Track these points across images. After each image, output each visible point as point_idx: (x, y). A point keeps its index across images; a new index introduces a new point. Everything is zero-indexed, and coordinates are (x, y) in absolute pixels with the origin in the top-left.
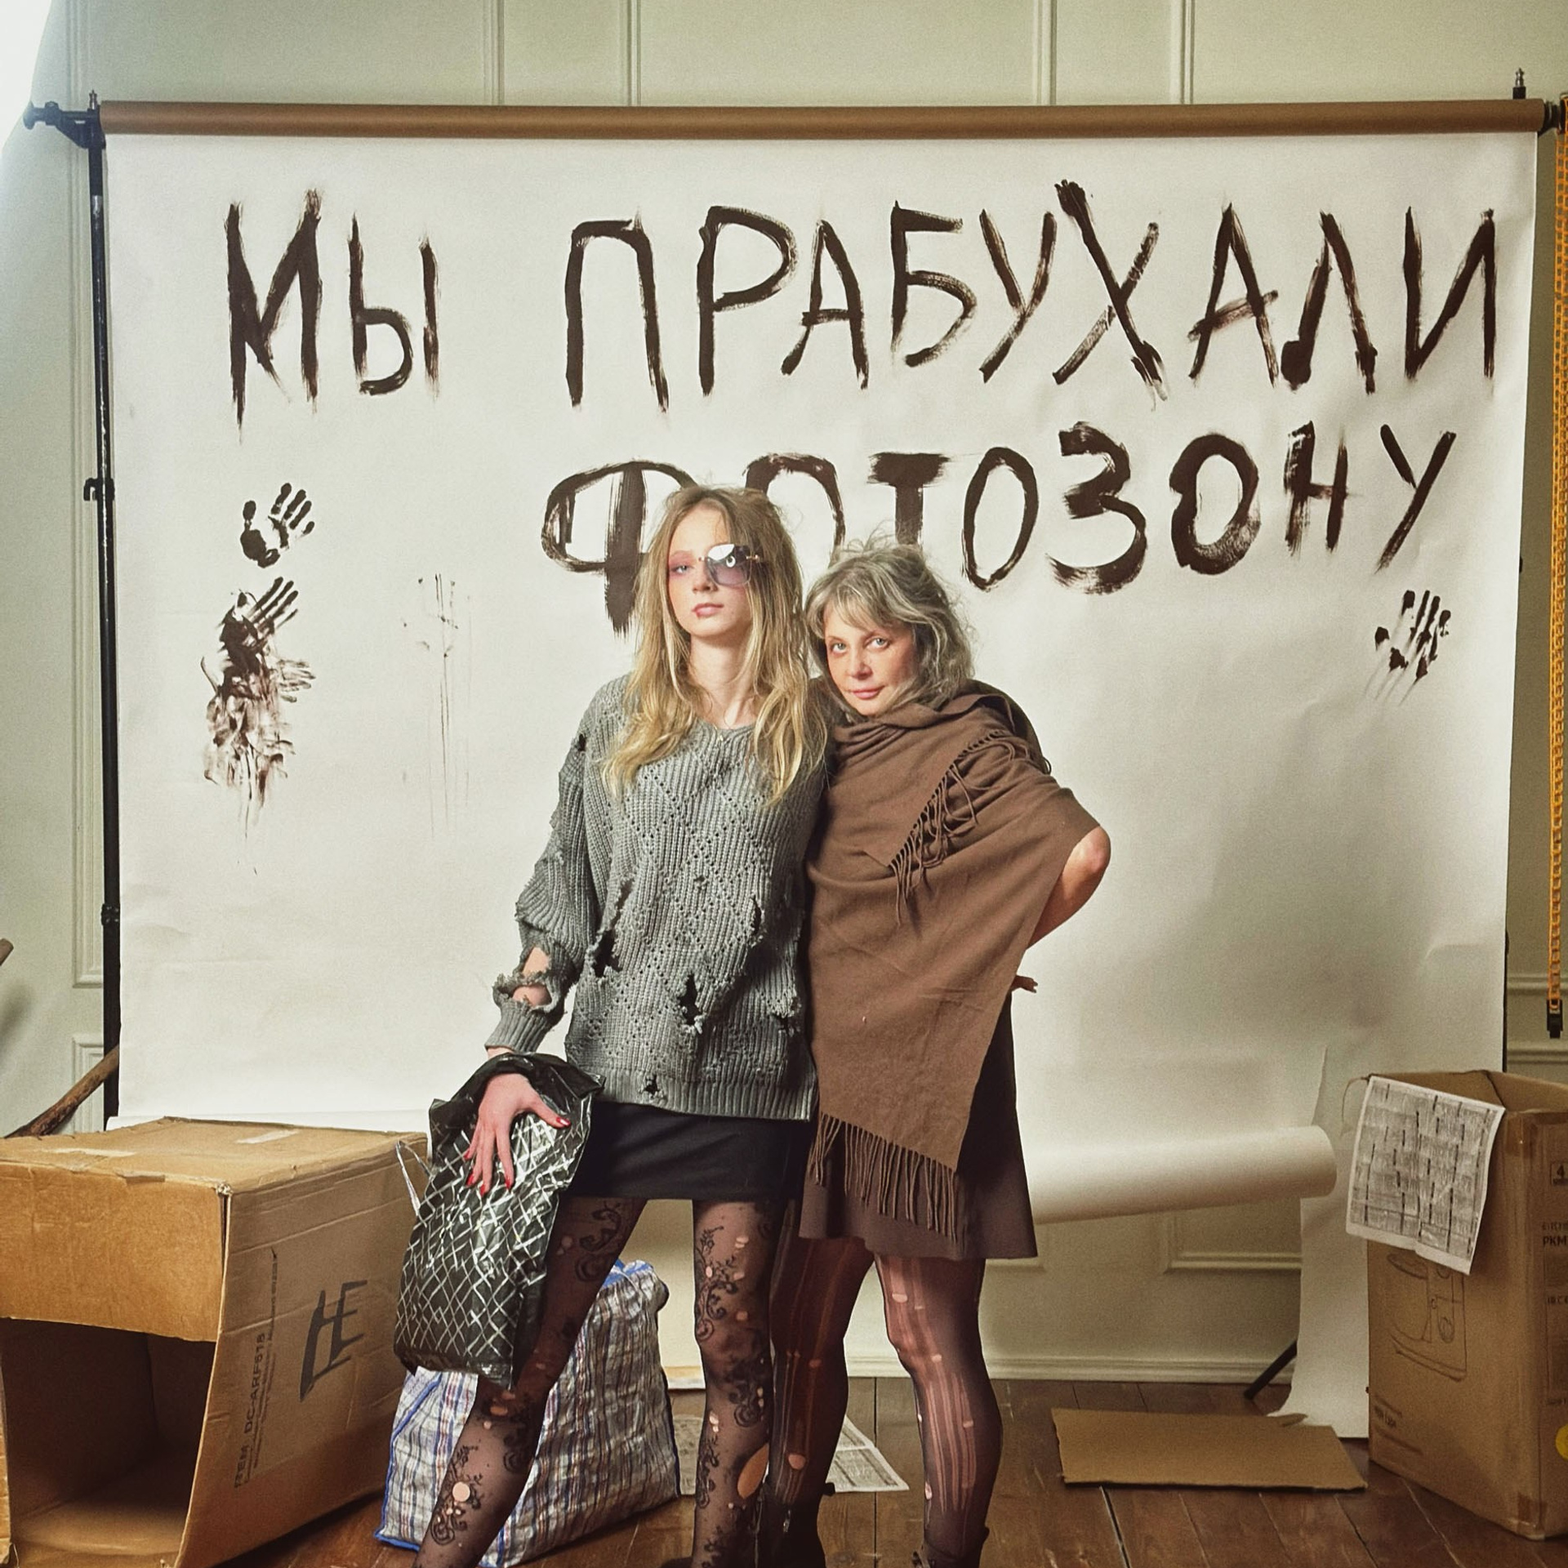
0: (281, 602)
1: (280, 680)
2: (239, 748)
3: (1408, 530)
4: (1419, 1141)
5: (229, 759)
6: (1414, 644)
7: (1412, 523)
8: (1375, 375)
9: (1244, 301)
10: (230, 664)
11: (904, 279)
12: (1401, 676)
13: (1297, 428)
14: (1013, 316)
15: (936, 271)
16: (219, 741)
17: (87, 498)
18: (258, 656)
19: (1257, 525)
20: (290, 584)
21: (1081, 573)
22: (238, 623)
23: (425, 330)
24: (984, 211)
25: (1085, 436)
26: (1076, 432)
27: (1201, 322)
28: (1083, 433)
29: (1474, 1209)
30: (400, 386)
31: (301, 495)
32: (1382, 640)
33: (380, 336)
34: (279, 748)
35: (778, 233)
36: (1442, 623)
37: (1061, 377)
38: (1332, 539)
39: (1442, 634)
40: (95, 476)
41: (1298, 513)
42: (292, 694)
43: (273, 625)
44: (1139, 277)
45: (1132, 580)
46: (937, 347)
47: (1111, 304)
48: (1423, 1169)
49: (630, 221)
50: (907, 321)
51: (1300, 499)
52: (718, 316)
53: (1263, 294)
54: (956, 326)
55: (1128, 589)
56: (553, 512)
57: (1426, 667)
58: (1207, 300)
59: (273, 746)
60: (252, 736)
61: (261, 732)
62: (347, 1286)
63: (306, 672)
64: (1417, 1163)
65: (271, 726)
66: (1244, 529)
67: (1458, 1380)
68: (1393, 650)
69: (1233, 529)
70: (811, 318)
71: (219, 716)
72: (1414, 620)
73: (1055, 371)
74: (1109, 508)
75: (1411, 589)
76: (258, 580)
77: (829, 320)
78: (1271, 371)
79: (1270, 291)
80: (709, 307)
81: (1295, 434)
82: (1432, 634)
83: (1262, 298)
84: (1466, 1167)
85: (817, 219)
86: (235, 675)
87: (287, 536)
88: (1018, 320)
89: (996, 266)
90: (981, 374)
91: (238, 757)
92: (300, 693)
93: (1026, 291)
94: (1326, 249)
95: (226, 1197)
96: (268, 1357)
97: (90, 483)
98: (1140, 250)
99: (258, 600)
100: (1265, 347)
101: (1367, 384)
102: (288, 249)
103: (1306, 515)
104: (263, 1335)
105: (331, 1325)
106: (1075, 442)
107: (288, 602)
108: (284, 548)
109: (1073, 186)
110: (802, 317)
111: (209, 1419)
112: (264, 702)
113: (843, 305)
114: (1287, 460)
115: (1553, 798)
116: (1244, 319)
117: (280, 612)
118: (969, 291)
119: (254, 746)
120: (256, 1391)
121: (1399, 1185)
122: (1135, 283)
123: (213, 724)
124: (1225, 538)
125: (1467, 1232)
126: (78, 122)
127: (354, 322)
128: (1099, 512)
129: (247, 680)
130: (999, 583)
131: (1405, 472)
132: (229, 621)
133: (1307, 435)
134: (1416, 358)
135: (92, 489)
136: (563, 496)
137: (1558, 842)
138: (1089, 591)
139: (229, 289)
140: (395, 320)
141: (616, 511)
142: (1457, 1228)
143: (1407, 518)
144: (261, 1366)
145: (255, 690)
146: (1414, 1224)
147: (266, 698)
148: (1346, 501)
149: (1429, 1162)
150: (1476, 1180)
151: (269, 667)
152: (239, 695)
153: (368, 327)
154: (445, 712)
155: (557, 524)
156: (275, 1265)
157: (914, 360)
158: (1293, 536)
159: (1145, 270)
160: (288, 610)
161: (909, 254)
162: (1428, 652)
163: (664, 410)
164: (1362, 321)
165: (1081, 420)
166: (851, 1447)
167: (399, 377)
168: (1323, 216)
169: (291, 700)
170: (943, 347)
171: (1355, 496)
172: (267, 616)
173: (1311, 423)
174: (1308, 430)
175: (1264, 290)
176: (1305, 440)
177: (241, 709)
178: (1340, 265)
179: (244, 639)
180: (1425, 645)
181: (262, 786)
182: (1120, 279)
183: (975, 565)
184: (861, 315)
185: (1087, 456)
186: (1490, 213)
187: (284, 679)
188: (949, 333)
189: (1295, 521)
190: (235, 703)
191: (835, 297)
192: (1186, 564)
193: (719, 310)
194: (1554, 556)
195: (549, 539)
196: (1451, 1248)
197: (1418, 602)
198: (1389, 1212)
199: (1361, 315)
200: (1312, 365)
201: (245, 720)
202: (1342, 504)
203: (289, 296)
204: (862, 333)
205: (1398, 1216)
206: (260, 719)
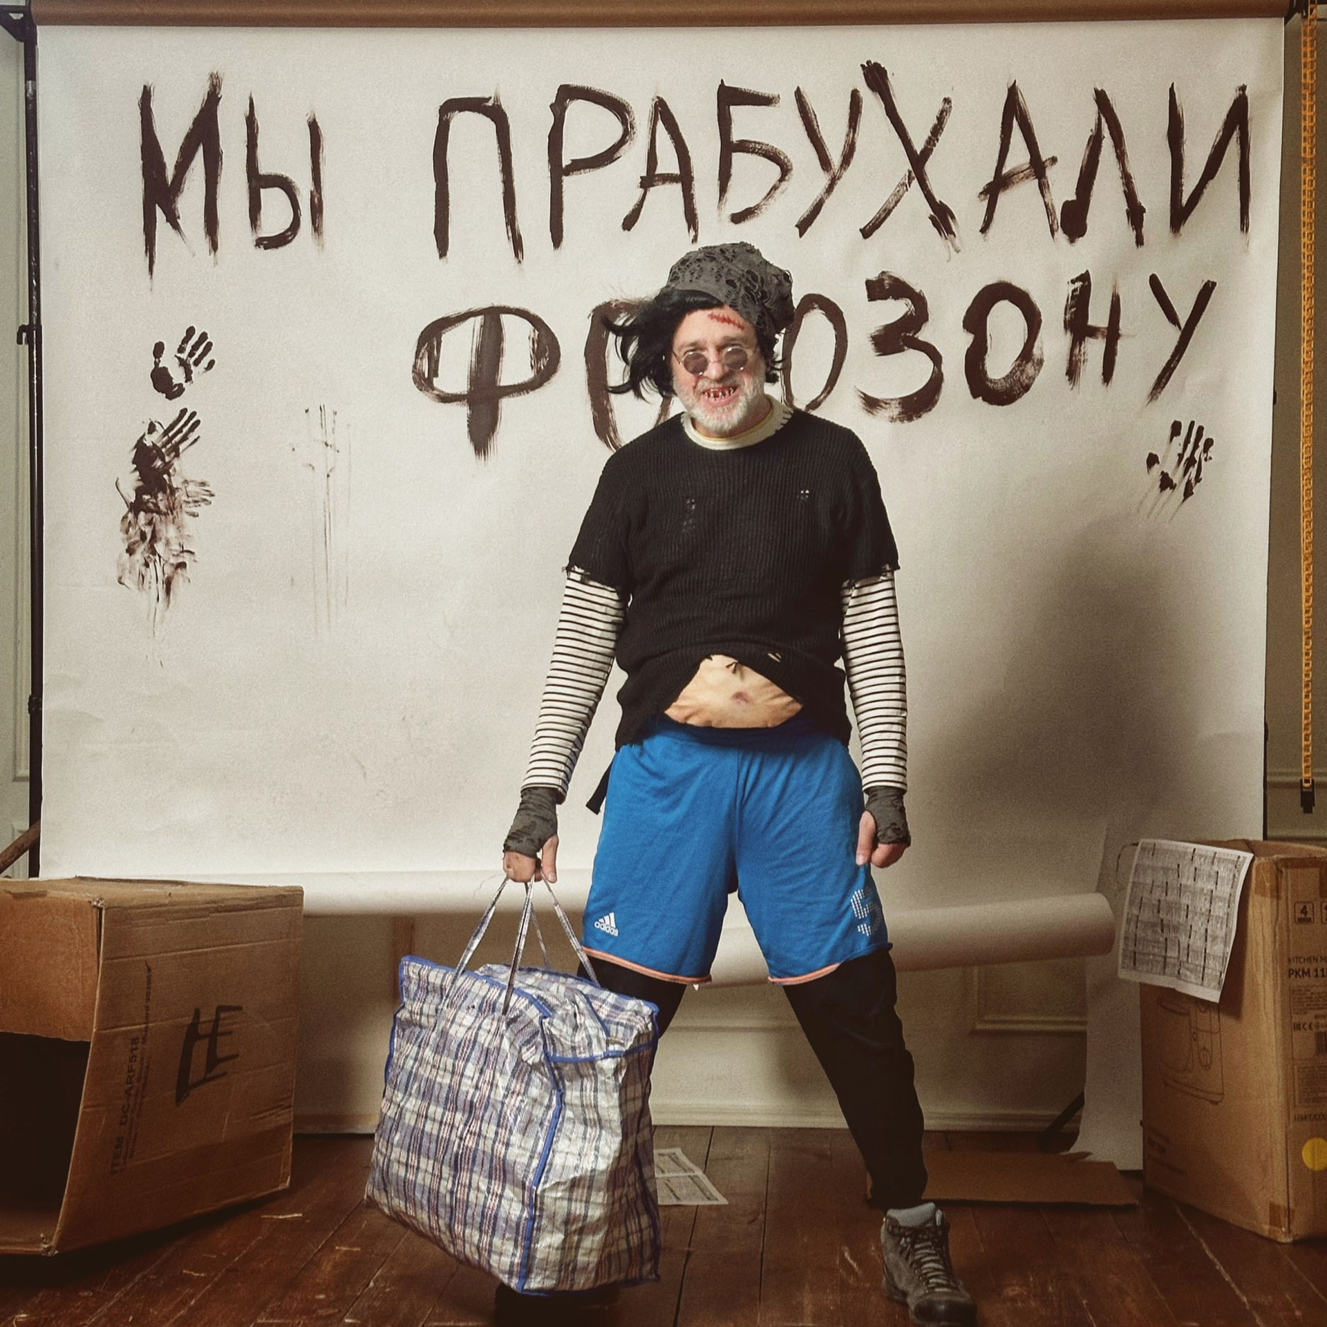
0: (185, 430)
1: (184, 498)
2: (149, 557)
3: (1175, 367)
4: (1179, 889)
5: (139, 566)
6: (1182, 467)
7: (1178, 361)
8: (1143, 230)
9: (1027, 166)
10: (140, 484)
11: (729, 148)
12: (1170, 496)
13: (1074, 277)
14: (824, 179)
15: (757, 140)
16: (130, 551)
17: (19, 342)
18: (165, 476)
19: (1040, 362)
20: (193, 414)
21: (886, 404)
22: (148, 447)
23: (311, 192)
24: (798, 88)
25: (889, 284)
26: (880, 281)
27: (989, 184)
28: (886, 282)
29: (1225, 944)
30: (290, 241)
31: (204, 336)
32: (1153, 464)
33: (272, 198)
34: (183, 557)
35: (619, 108)
36: (1206, 450)
37: (867, 232)
38: (1107, 374)
39: (1206, 460)
40: (27, 323)
41: (1077, 351)
42: (194, 510)
43: (179, 449)
44: (935, 145)
45: (930, 410)
46: (757, 207)
47: (911, 169)
48: (1183, 913)
49: (490, 98)
50: (732, 183)
51: (1078, 340)
52: (566, 180)
53: (1044, 160)
54: (775, 188)
55: (926, 417)
56: (423, 351)
57: (1192, 489)
58: (996, 164)
59: (178, 555)
60: (159, 547)
61: (168, 543)
62: (221, 1009)
63: (207, 491)
64: (1177, 909)
65: (176, 537)
66: (1030, 364)
67: (1216, 1103)
68: (1163, 473)
69: (1019, 366)
70: (648, 182)
71: (131, 529)
72: (1182, 447)
73: (862, 227)
74: (909, 347)
75: (1178, 420)
76: (165, 411)
77: (663, 183)
78: (1051, 226)
79: (1050, 157)
80: (558, 172)
81: (1073, 282)
82: (1198, 460)
83: (1043, 163)
84: (1219, 909)
85: (652, 95)
86: (144, 494)
87: (191, 372)
88: (829, 182)
89: (809, 135)
90: (797, 230)
91: (147, 565)
92: (202, 509)
93: (836, 158)
94: (1099, 119)
95: (100, 909)
96: (142, 1059)
97: (22, 329)
98: (936, 121)
99: (165, 428)
100: (1046, 206)
101: (1137, 237)
102: (193, 123)
103: (1084, 353)
104: (138, 1039)
105: (206, 1041)
106: (880, 289)
107: (192, 429)
108: (189, 383)
109: (877, 65)
110: (640, 180)
111: (84, 1108)
112: (171, 517)
113: (676, 170)
114: (1066, 306)
115: (1304, 601)
116: (1027, 181)
117: (185, 438)
118: (786, 157)
119: (161, 555)
120: (130, 1088)
121: (1162, 931)
122: (932, 150)
123: (126, 536)
124: (1012, 373)
125: (1217, 968)
126: (14, 16)
127: (250, 187)
128: (900, 350)
129: (156, 498)
131: (1172, 316)
132: (140, 445)
133: (1084, 282)
134: (1179, 215)
135: (24, 335)
136: (431, 337)
138: (893, 420)
139: (142, 159)
140: (284, 184)
141: (477, 350)
142: (1211, 963)
143: (1173, 356)
144: (136, 1066)
145: (162, 506)
146: (1175, 965)
147: (172, 514)
148: (1119, 342)
149: (1188, 906)
150: (1227, 920)
151: (175, 486)
152: (148, 511)
153: (262, 191)
154: (328, 525)
155: (425, 361)
156: (149, 978)
157: (738, 218)
158: (1072, 372)
159: (940, 138)
160: (192, 437)
161: (733, 126)
162: (1194, 475)
163: (520, 262)
164: (1132, 182)
165: (885, 270)
166: (682, 1174)
167: (289, 233)
168: (1096, 91)
169: (194, 515)
170: (763, 207)
171: (1128, 336)
172: (173, 442)
173: (1087, 271)
174: (1085, 278)
175: (1045, 155)
176: (1082, 286)
177: (150, 523)
178: (1111, 134)
179: (153, 462)
180: (1191, 469)
181: (168, 591)
182: (918, 147)
183: (792, 398)
184: (692, 178)
185: (890, 302)
186: (1243, 88)
187: (188, 496)
188: (768, 194)
189: (1074, 358)
190: (145, 518)
191: (668, 163)
192: (979, 396)
193: (567, 174)
194: (1303, 387)
195: (419, 374)
196: (1206, 982)
197: (1184, 431)
198: (1154, 955)
199: (1131, 177)
200: (1088, 221)
201: (154, 532)
202: (1116, 343)
203: (193, 164)
204: (693, 195)
205: (1161, 959)
206: (167, 532)
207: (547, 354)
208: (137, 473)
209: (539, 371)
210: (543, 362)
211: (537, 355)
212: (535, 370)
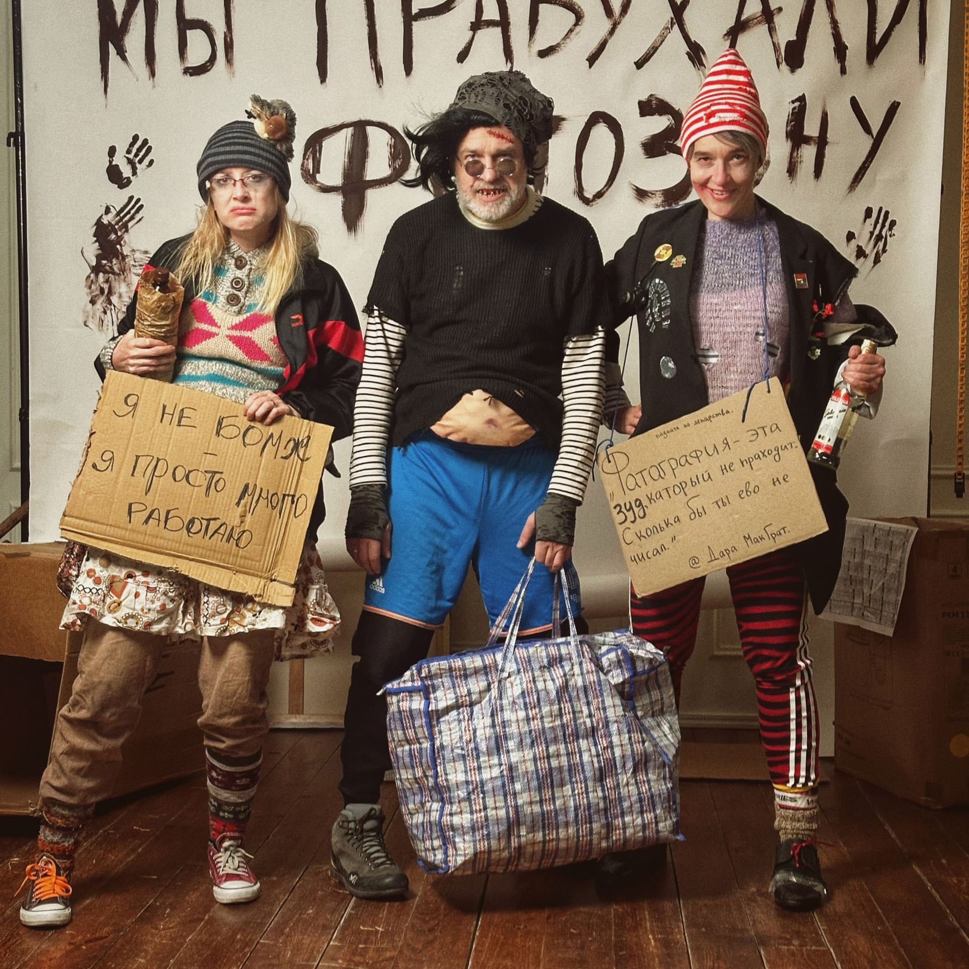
0: (132, 212)
1: (132, 263)
2: (106, 306)
3: (868, 167)
4: (864, 554)
5: (99, 313)
6: (872, 242)
7: (871, 162)
8: (846, 63)
9: (760, 14)
10: (100, 252)
12: (863, 263)
13: (794, 98)
14: (607, 25)
16: (93, 302)
17: (9, 145)
18: (118, 247)
19: (768, 163)
20: (139, 200)
21: (652, 194)
22: (105, 225)
23: (225, 33)
25: (656, 104)
26: (649, 101)
27: (731, 28)
28: (653, 102)
29: (897, 593)
30: (209, 70)
31: (145, 142)
32: (851, 240)
33: (196, 37)
37: (639, 65)
38: (818, 172)
39: (890, 236)
40: (14, 131)
41: (795, 154)
43: (128, 226)
46: (558, 45)
47: (673, 16)
48: (866, 572)
50: (540, 28)
51: (796, 146)
52: (416, 26)
53: (773, 9)
54: (571, 31)
56: (308, 154)
57: (880, 257)
58: (736, 13)
60: (114, 299)
61: (120, 296)
64: (862, 568)
65: (127, 292)
67: (887, 709)
68: (858, 246)
70: (477, 25)
71: (93, 286)
72: (873, 226)
73: (636, 61)
74: (671, 152)
75: (870, 206)
76: (117, 198)
77: (488, 27)
78: (777, 61)
79: (778, 7)
80: (409, 18)
81: (793, 102)
82: (884, 236)
83: (772, 12)
84: (892, 568)
86: (102, 260)
87: (137, 168)
88: (611, 27)
90: (588, 62)
93: (617, 8)
97: (11, 135)
99: (118, 210)
100: (774, 44)
101: (841, 68)
103: (801, 156)
106: (649, 107)
107: (137, 211)
108: (135, 177)
110: (470, 25)
112: (122, 277)
113: (497, 18)
114: (788, 120)
115: (960, 341)
116: (760, 25)
117: (132, 218)
118: (580, 7)
119: (116, 305)
121: (851, 584)
122: (689, 2)
123: (89, 291)
125: (892, 612)
127: (179, 29)
128: (665, 154)
129: (111, 262)
130: (599, 201)
131: (867, 128)
132: (99, 223)
133: (801, 102)
134: (874, 51)
135: (12, 139)
136: (315, 143)
137: (963, 369)
138: (657, 206)
139: (99, 7)
140: (205, 27)
141: (349, 153)
142: (886, 608)
143: (867, 159)
145: (116, 269)
146: (860, 609)
147: (124, 274)
148: (827, 147)
149: (870, 566)
150: (899, 577)
151: (125, 254)
152: (105, 272)
153: (188, 32)
155: (311, 161)
157: (543, 54)
158: (792, 170)
160: (138, 217)
162: (881, 248)
163: (380, 87)
164: (838, 27)
165: (653, 93)
167: (208, 64)
170: (563, 45)
171: (834, 143)
172: (123, 221)
173: (804, 94)
174: (802, 99)
175: (773, 6)
176: (800, 106)
177: (107, 281)
179: (109, 236)
180: (879, 243)
183: (583, 189)
184: (509, 24)
185: (656, 117)
187: (135, 262)
188: (566, 35)
189: (793, 160)
190: (103, 278)
191: (491, 11)
193: (416, 20)
194: (963, 181)
195: (305, 171)
196: (882, 622)
197: (875, 215)
198: (845, 602)
199: (837, 23)
200: (805, 56)
201: (110, 288)
202: (824, 149)
203: (137, 10)
204: (509, 36)
205: (849, 604)
206: (119, 287)
207: (401, 157)
208: (97, 244)
209: (395, 169)
210: (398, 163)
211: (393, 157)
212: (392, 168)
